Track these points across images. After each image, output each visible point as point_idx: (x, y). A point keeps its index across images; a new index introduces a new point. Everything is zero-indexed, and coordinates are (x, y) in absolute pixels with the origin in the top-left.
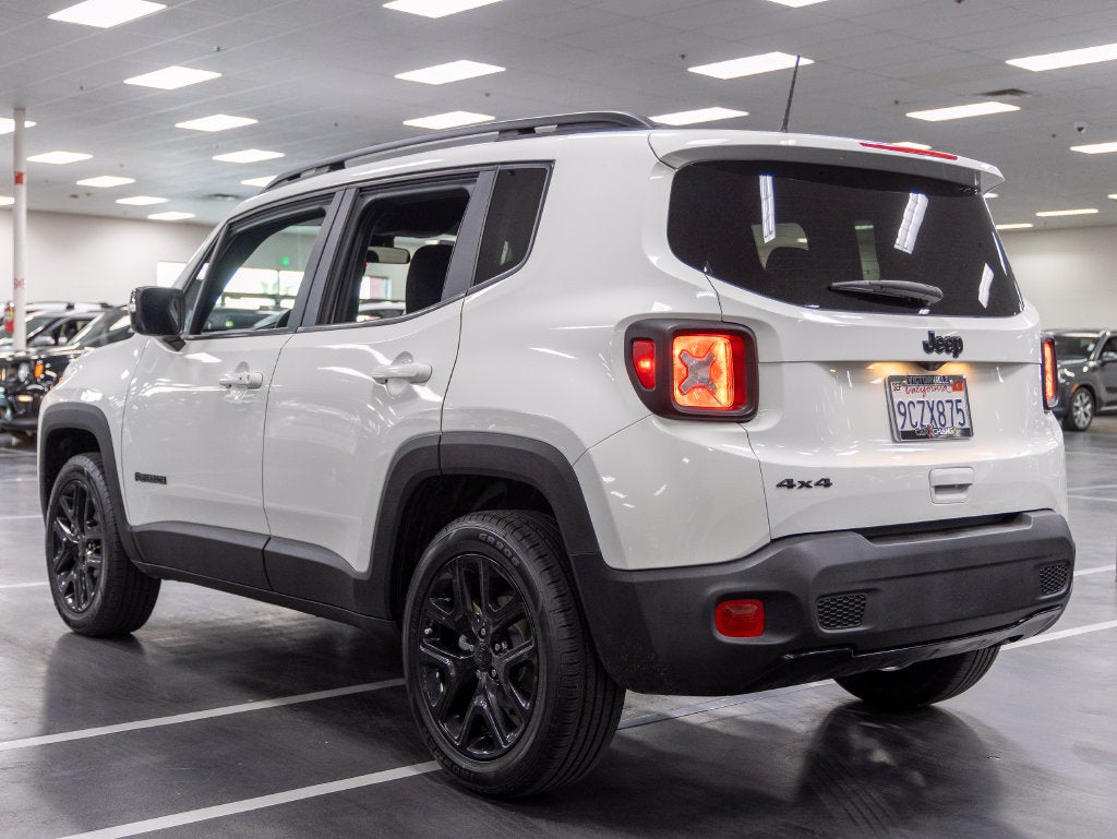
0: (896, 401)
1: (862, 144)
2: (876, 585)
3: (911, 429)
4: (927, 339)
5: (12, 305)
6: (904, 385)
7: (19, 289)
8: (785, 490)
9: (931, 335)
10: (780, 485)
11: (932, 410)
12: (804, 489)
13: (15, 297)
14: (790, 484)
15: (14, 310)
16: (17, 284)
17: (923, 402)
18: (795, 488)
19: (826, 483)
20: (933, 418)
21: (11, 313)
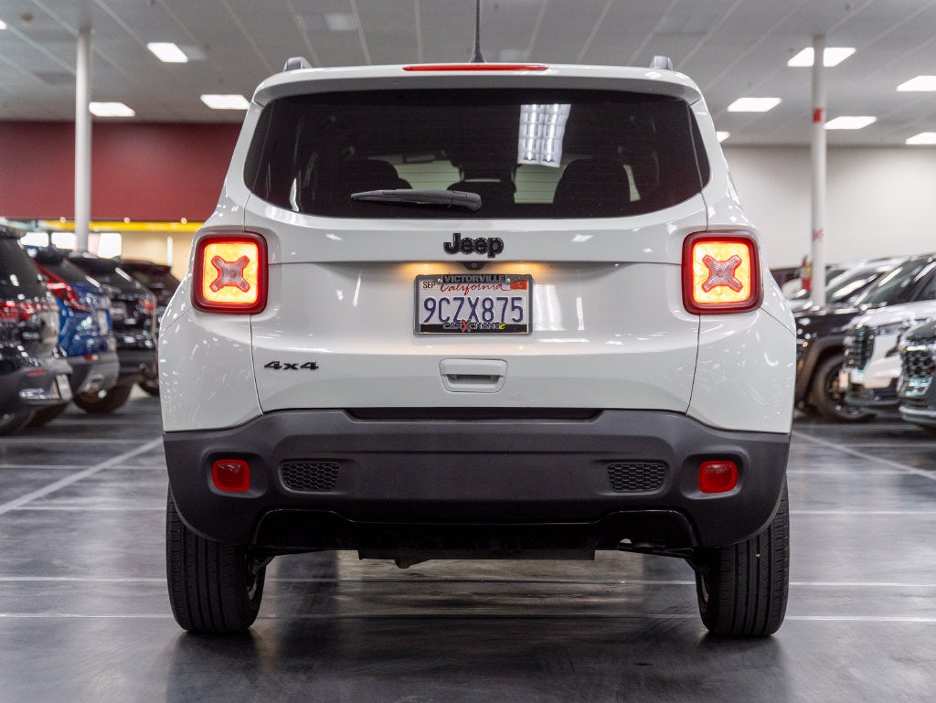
0: (423, 297)
1: (406, 69)
2: (350, 457)
3: (440, 323)
4: (451, 240)
5: (809, 260)
6: (439, 283)
7: (817, 242)
8: (272, 371)
9: (457, 236)
10: (268, 366)
11: (474, 307)
12: (290, 370)
13: (814, 250)
14: (277, 366)
15: (811, 265)
16: (816, 235)
17: (462, 299)
18: (281, 370)
19: (313, 367)
20: (473, 314)
21: (808, 270)
